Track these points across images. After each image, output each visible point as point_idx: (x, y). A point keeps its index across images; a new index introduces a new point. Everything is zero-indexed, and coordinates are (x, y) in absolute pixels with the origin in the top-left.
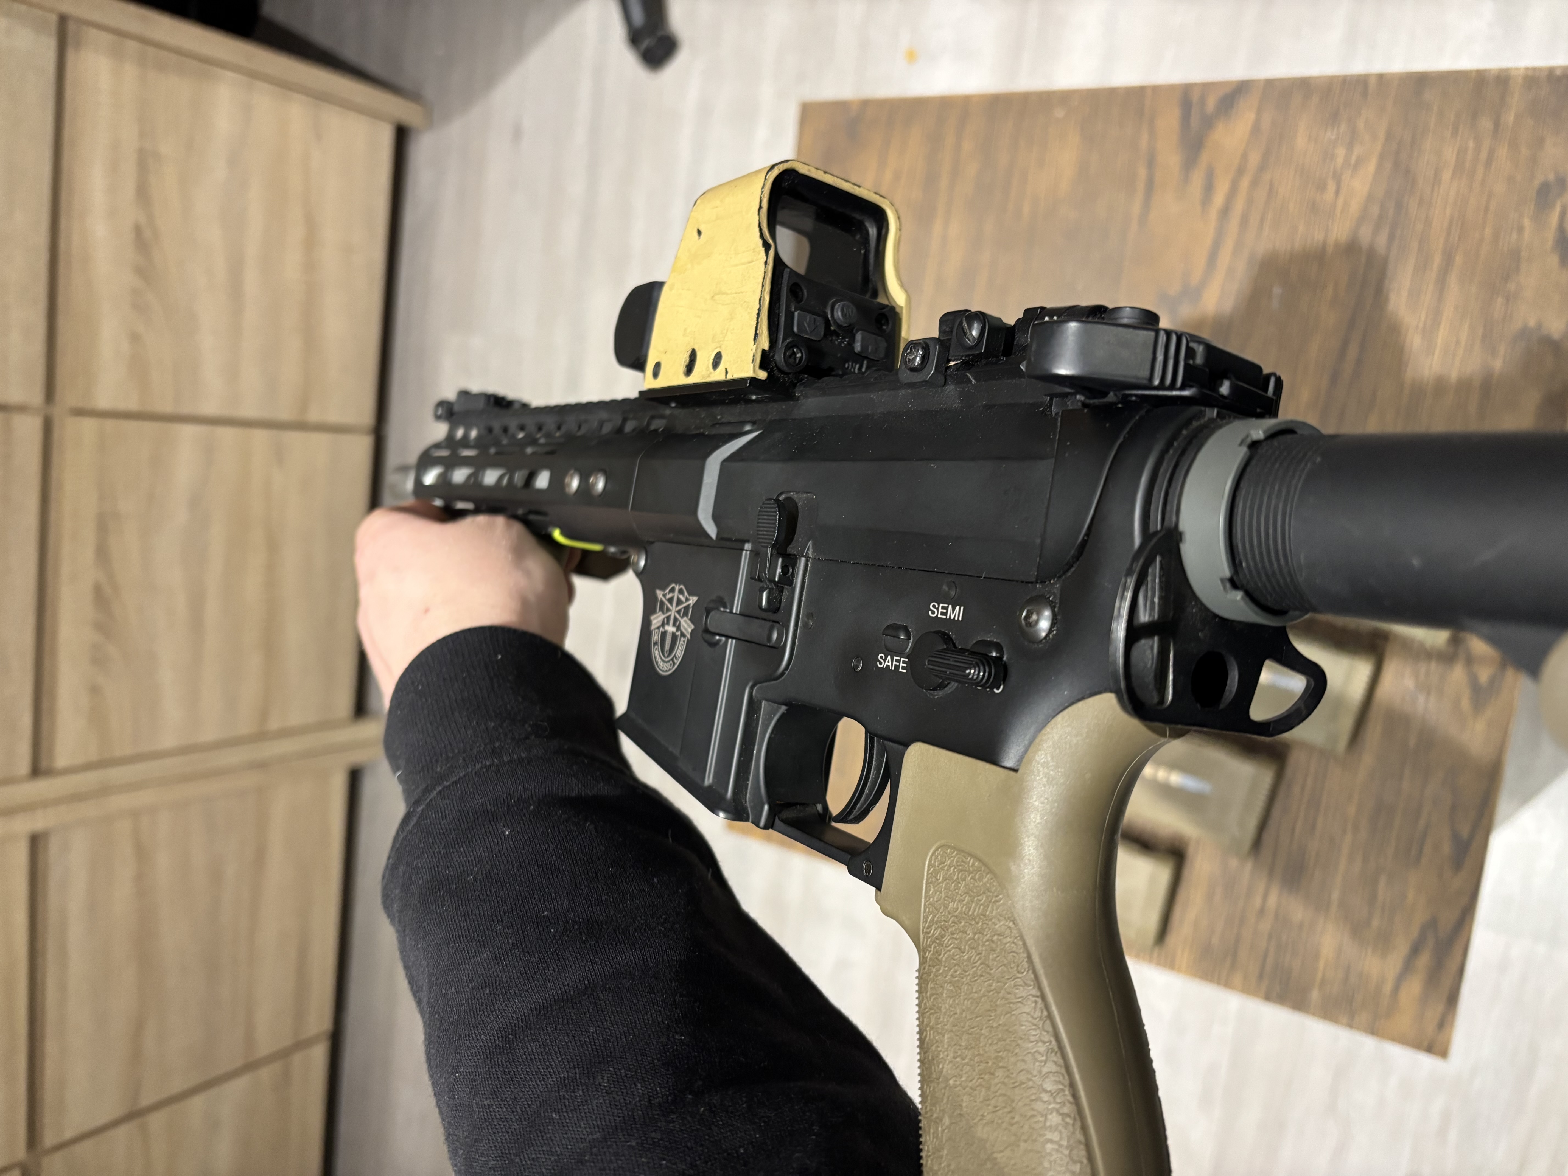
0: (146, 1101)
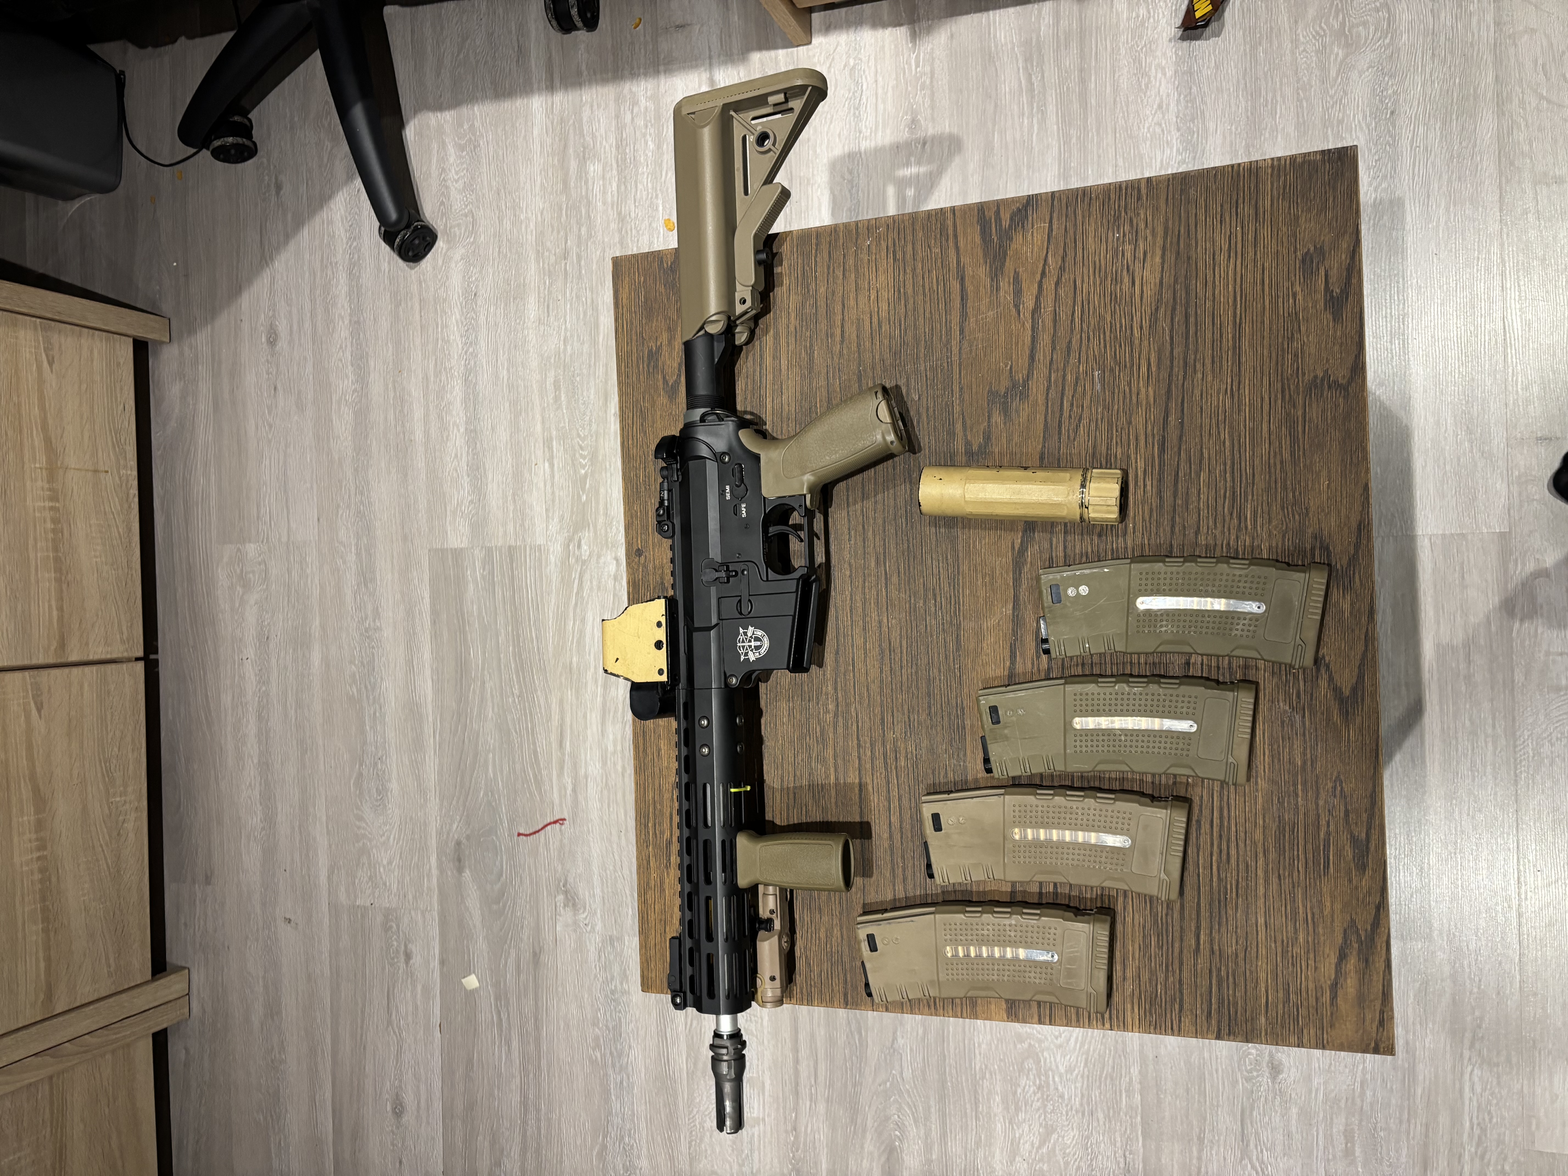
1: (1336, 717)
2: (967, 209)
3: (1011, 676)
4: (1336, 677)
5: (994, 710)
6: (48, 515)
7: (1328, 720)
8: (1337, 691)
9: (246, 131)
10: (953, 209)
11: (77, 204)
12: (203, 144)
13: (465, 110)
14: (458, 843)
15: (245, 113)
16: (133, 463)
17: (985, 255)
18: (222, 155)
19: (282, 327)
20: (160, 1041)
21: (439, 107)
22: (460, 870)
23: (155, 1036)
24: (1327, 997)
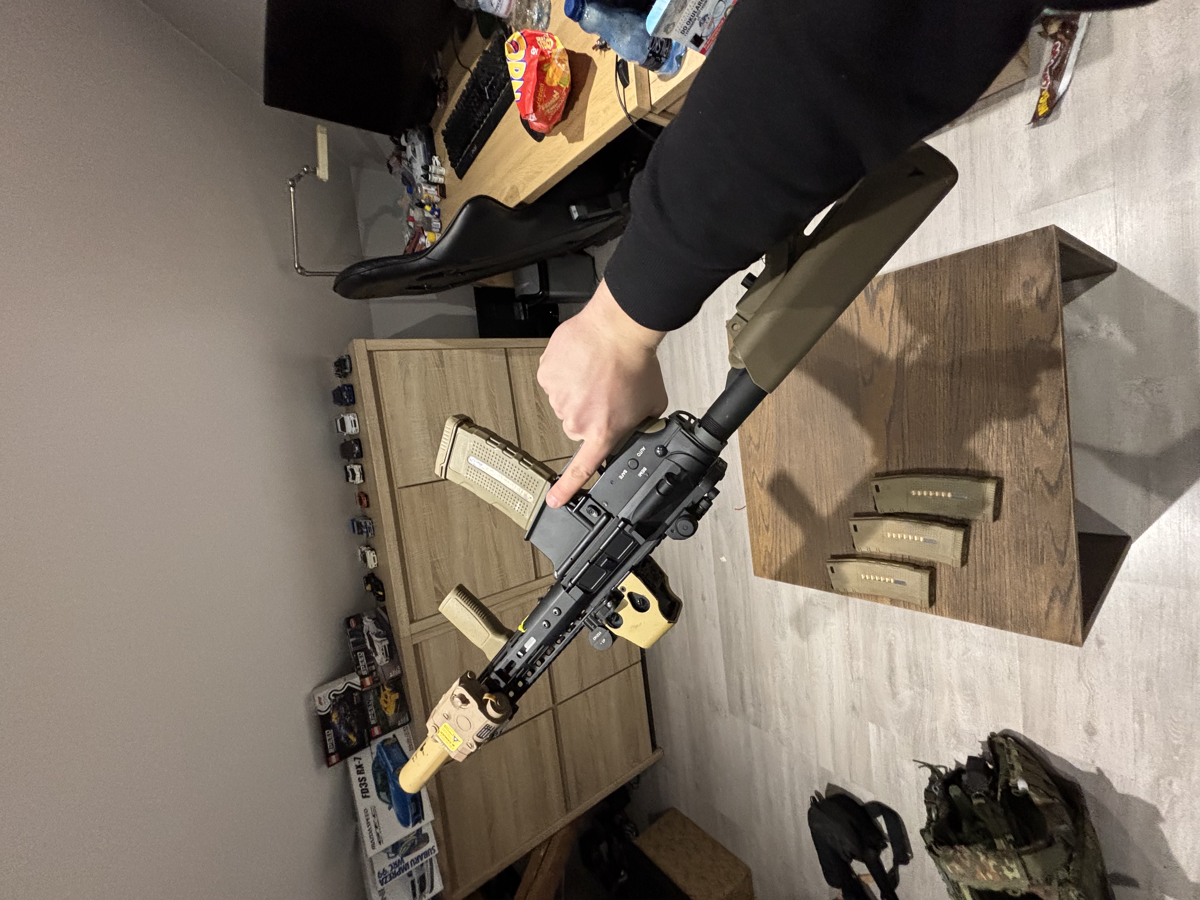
0: (585, 687)
4: (1046, 477)
24: (1043, 617)
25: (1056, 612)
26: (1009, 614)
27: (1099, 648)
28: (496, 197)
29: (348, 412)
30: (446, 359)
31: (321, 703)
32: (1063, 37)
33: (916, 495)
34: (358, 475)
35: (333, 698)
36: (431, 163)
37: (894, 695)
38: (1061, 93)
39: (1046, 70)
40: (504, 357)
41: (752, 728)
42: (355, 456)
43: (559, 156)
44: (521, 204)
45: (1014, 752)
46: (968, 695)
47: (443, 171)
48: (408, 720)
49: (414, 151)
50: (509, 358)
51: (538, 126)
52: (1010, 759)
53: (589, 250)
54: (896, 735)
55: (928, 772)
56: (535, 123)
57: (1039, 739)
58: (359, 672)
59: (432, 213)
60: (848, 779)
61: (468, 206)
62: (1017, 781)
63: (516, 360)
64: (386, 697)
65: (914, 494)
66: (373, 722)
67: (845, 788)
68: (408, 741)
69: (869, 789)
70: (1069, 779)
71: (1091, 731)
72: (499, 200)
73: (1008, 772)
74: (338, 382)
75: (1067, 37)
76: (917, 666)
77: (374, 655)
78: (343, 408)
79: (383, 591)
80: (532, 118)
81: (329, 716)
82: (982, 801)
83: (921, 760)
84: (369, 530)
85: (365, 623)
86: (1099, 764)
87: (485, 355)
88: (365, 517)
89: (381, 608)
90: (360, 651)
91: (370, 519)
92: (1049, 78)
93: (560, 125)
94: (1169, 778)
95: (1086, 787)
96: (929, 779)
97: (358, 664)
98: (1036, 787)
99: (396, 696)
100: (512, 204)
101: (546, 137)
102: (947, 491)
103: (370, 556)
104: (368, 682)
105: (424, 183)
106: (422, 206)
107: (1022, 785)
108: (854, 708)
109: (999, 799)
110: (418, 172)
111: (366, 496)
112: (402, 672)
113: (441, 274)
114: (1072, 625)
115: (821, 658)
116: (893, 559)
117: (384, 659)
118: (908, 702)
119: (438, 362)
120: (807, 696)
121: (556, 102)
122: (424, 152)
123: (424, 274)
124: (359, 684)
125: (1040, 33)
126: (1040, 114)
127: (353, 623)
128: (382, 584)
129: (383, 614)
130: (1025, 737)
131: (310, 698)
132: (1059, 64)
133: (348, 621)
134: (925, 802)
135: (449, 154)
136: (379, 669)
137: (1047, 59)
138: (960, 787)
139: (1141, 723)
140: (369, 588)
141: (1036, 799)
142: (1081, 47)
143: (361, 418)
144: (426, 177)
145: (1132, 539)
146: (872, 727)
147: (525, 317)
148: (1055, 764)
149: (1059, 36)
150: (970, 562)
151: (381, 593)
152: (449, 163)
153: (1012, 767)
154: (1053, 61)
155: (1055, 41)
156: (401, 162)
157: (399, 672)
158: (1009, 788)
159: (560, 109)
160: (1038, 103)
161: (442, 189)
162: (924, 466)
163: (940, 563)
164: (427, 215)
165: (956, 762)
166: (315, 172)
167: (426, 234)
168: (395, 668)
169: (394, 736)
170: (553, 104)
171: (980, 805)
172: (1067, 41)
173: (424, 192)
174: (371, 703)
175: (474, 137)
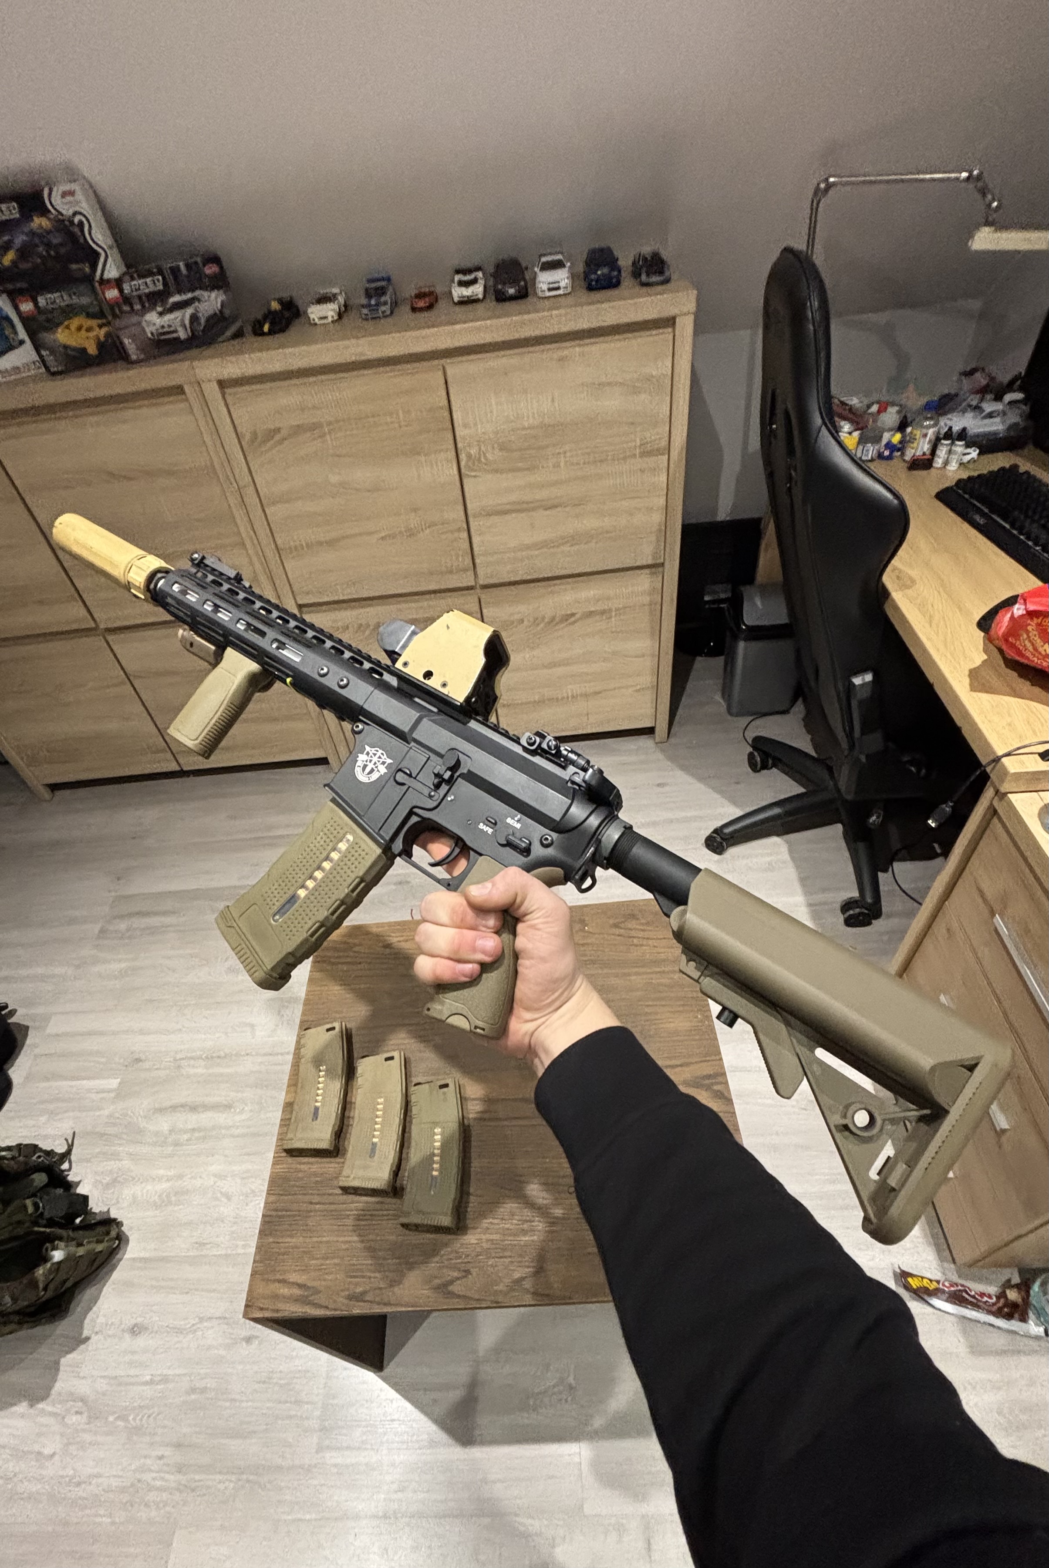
0: (134, 682)
1: (437, 1281)
2: (723, 1067)
3: (466, 1099)
4: (459, 1282)
5: (446, 1086)
6: (565, 695)
7: (436, 1277)
8: (451, 1282)
9: (765, 767)
10: (721, 1059)
11: (722, 701)
12: (754, 747)
13: (791, 864)
14: (408, 882)
15: (774, 765)
16: (594, 731)
17: (697, 1078)
18: (751, 756)
19: (667, 789)
20: (323, 761)
21: (791, 852)
22: (395, 884)
23: (326, 758)
24: (278, 1277)
25: (285, 1291)
26: (280, 1241)
27: (243, 1339)
28: (900, 553)
29: (573, 276)
30: (651, 461)
31: (64, 194)
32: (1000, 1304)
33: (435, 1134)
34: (467, 292)
35: (76, 220)
36: (968, 446)
37: (161, 1110)
38: (931, 1302)
39: (962, 1286)
40: (650, 562)
41: (97, 928)
42: (500, 287)
43: (952, 654)
44: (885, 594)
45: (99, 1248)
46: (168, 1196)
47: (953, 466)
48: (52, 370)
49: (990, 415)
50: (647, 571)
51: (1004, 620)
52: (89, 1242)
53: (799, 708)
54: (106, 1112)
55: (61, 1149)
56: (1009, 615)
57: (120, 1274)
58: (127, 278)
59: (889, 445)
60: (37, 1051)
61: (896, 502)
62: (62, 1249)
63: (643, 583)
64: (89, 330)
65: (436, 1130)
66: (41, 301)
67: (25, 1048)
68: (16, 369)
69: (29, 1078)
70: (72, 1306)
71: (135, 1330)
72: (896, 558)
73: (73, 1239)
74: (625, 262)
75: (1000, 1310)
76: (204, 1138)
77: (159, 309)
78: (580, 268)
79: (271, 332)
80: (1018, 610)
81: (44, 212)
82: (30, 1209)
83: (76, 1142)
84: (374, 309)
85: (213, 295)
86: (94, 1338)
87: (654, 529)
88: (395, 304)
89: (241, 327)
90: (165, 284)
91: (392, 313)
92: (952, 1289)
93: (999, 657)
94: (84, 1409)
95: (63, 1327)
96: (52, 1150)
97: (141, 276)
98: (58, 1270)
99: (92, 350)
100: (887, 579)
101: (982, 634)
102: (440, 1171)
103: (329, 310)
104: (112, 294)
105: (939, 433)
106: (902, 427)
107: (58, 1255)
108: (138, 1060)
109: (36, 1229)
110: (957, 422)
111: (430, 307)
112: (133, 363)
113: (791, 452)
114: (271, 1307)
115: (205, 1020)
116: (348, 1106)
117: (153, 329)
118: (152, 1127)
119: (649, 447)
120: (151, 1001)
121: (1035, 649)
122: (989, 433)
123: (794, 421)
124: (106, 276)
125: (1009, 1281)
126: (910, 1280)
127: (211, 270)
128: (283, 330)
129: (229, 333)
130: (121, 1260)
131: (72, 174)
132: (967, 1300)
133: (215, 259)
134: (20, 1145)
135: (979, 476)
136: (135, 319)
137: (976, 1287)
138: (46, 1186)
139: (151, 1382)
140: (275, 306)
141: (40, 1271)
142: (985, 1323)
143: (562, 300)
144: (949, 435)
145: (382, 1374)
146: (114, 1083)
147: (708, 602)
148: (89, 1293)
149: (1002, 1301)
150: (345, 1197)
151: (266, 328)
152: (965, 475)
153: (80, 1245)
154: (973, 1293)
155: (996, 1296)
156: (977, 392)
157: (134, 357)
158: (52, 1241)
159: (1023, 656)
160: (922, 1278)
161: (923, 464)
162: (473, 1144)
163: (343, 1163)
164: (886, 436)
165: (79, 1183)
166: (988, 223)
167: (856, 434)
168: (140, 349)
169: (22, 342)
170: (1033, 645)
171: (25, 1207)
172: (995, 1308)
173: (924, 431)
174: (75, 300)
175: (999, 520)
